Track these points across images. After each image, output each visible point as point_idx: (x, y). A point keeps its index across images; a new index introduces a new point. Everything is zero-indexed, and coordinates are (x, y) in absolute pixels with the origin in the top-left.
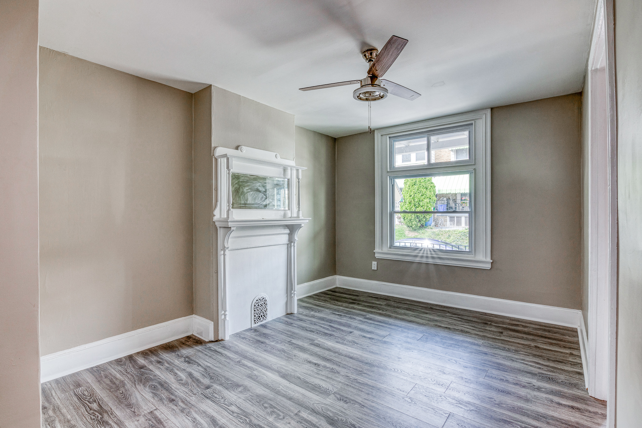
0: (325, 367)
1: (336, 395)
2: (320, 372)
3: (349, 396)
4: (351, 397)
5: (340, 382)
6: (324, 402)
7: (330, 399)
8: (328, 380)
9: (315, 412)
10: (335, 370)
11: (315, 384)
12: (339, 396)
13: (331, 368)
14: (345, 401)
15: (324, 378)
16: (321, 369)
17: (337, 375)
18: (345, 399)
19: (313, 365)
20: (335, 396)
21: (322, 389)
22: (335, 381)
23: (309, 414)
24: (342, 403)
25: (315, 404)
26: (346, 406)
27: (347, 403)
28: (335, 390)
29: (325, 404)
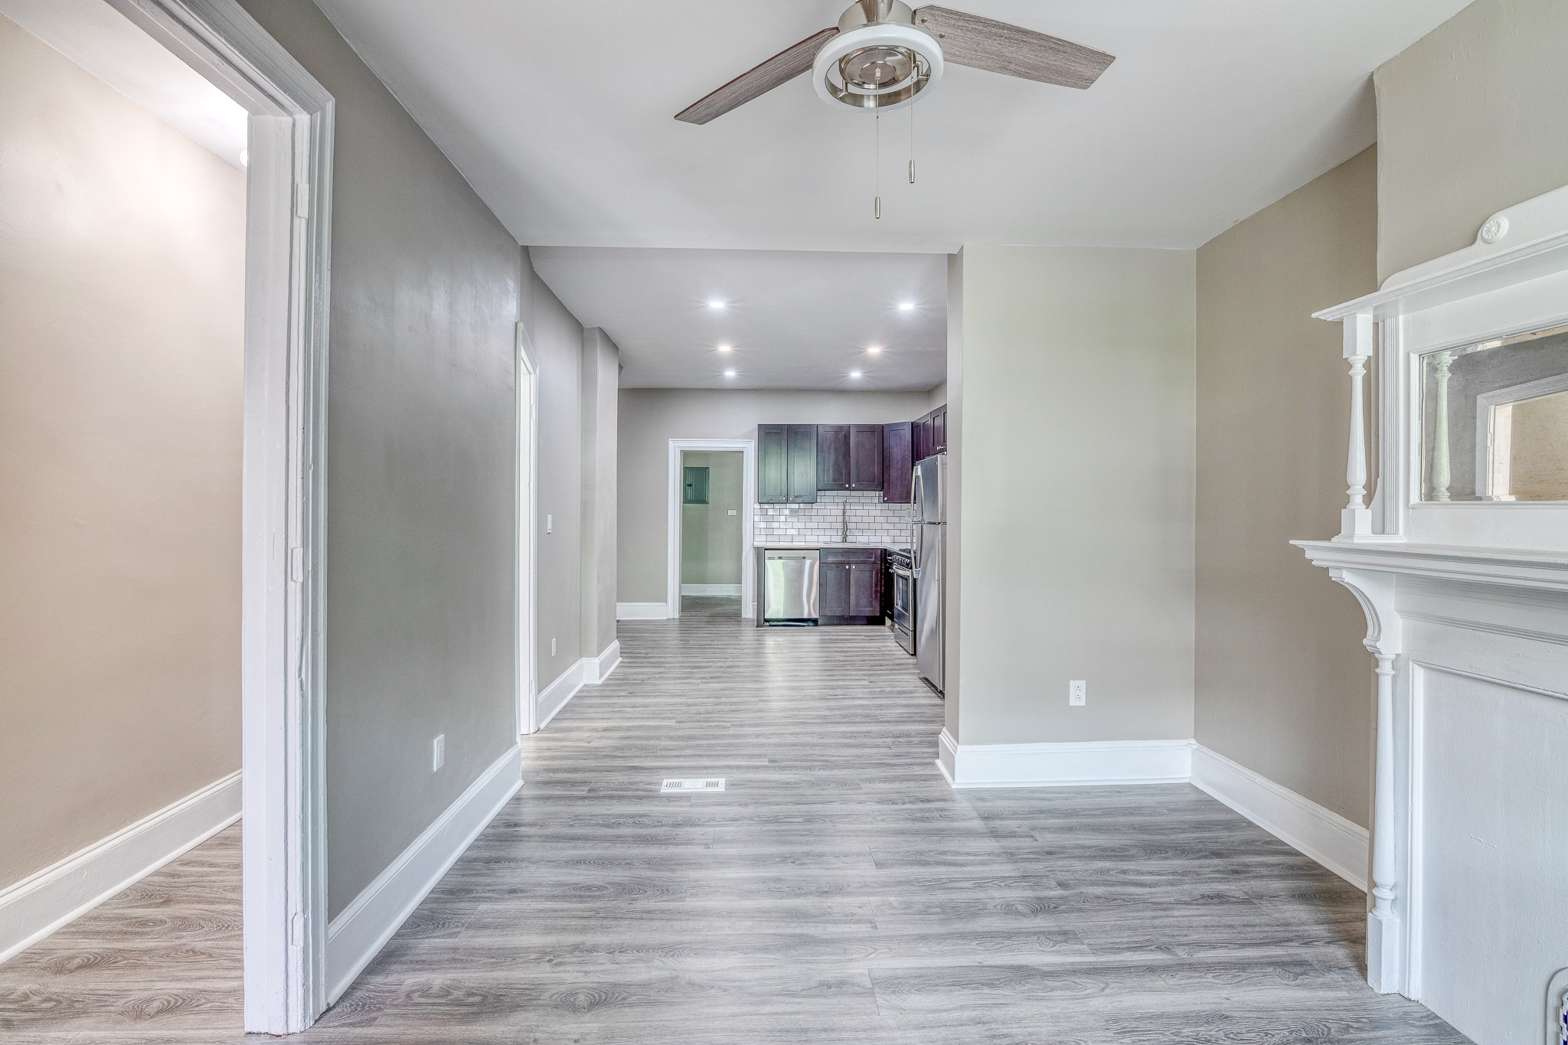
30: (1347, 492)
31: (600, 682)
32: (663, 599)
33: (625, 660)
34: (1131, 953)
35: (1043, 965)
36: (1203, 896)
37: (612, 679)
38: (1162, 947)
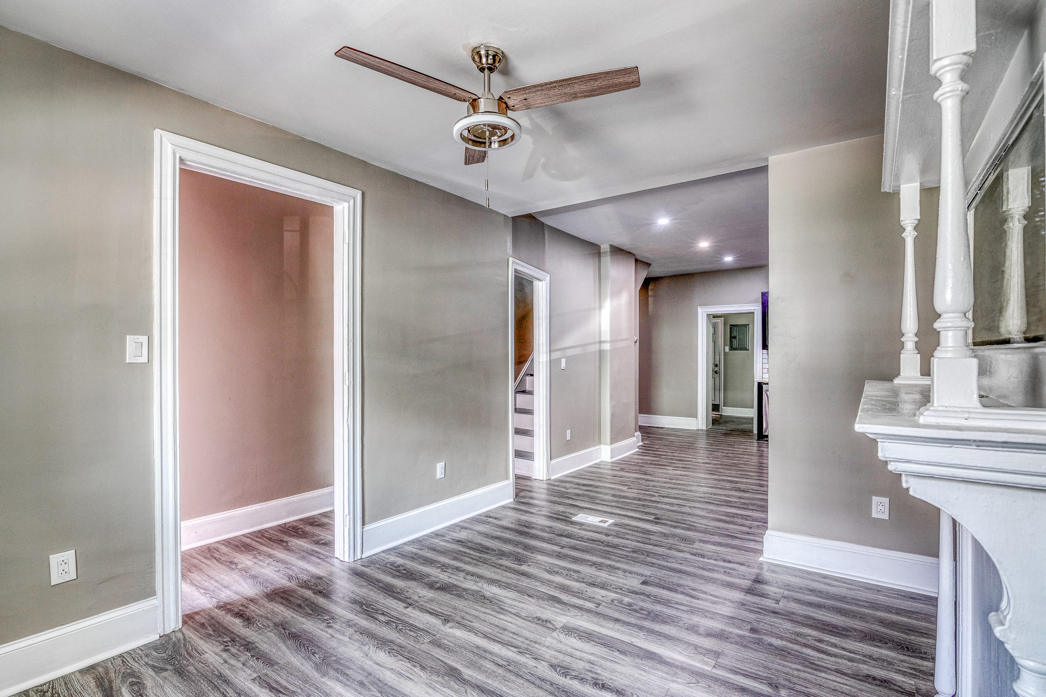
0: (582, 680)
1: (553, 627)
2: (588, 666)
3: (533, 625)
4: (531, 624)
5: (548, 647)
6: (568, 618)
7: (561, 622)
8: (569, 650)
9: (576, 607)
10: (559, 672)
11: (589, 642)
12: (549, 625)
13: (568, 677)
14: (539, 620)
15: (578, 653)
16: (588, 673)
17: (554, 661)
18: (540, 622)
19: (609, 684)
20: (553, 625)
21: (575, 635)
22: (558, 648)
23: (584, 606)
24: (544, 617)
25: (579, 615)
26: (539, 615)
27: (537, 617)
28: (555, 634)
29: (567, 615)
30: (902, 339)
31: (610, 461)
32: (695, 416)
33: (641, 451)
34: (743, 677)
35: (670, 658)
36: (868, 676)
37: (623, 461)
38: (773, 685)
